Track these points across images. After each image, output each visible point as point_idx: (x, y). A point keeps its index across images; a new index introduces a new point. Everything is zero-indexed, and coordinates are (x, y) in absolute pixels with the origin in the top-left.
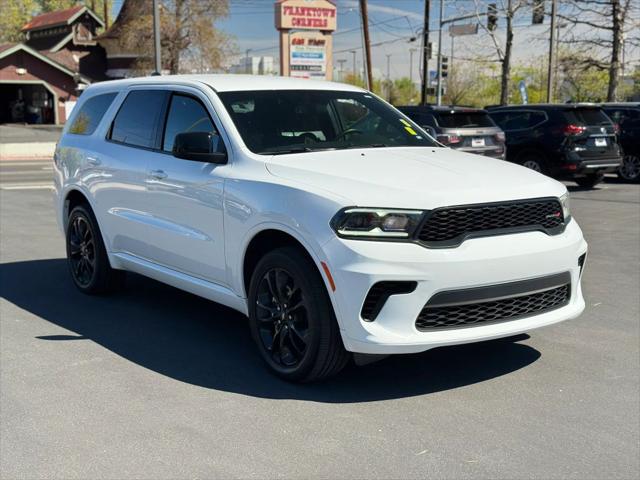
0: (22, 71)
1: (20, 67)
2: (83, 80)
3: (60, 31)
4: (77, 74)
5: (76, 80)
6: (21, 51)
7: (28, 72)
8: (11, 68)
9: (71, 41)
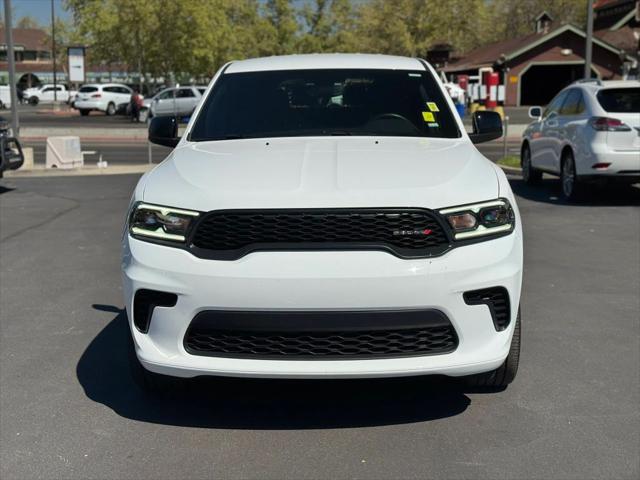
0: (567, 52)
1: (565, 48)
2: (629, 58)
3: (625, 8)
4: (623, 52)
5: (622, 58)
6: (569, 32)
7: (574, 52)
8: (556, 49)
9: (634, 18)
